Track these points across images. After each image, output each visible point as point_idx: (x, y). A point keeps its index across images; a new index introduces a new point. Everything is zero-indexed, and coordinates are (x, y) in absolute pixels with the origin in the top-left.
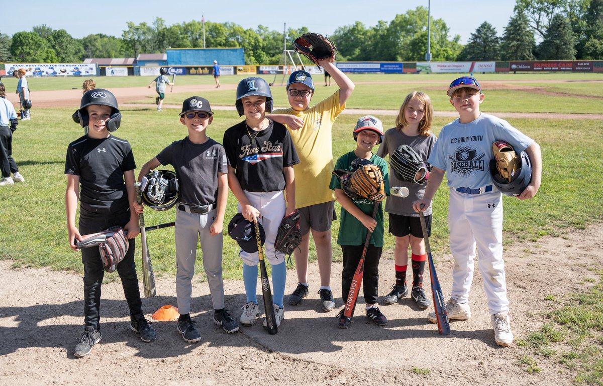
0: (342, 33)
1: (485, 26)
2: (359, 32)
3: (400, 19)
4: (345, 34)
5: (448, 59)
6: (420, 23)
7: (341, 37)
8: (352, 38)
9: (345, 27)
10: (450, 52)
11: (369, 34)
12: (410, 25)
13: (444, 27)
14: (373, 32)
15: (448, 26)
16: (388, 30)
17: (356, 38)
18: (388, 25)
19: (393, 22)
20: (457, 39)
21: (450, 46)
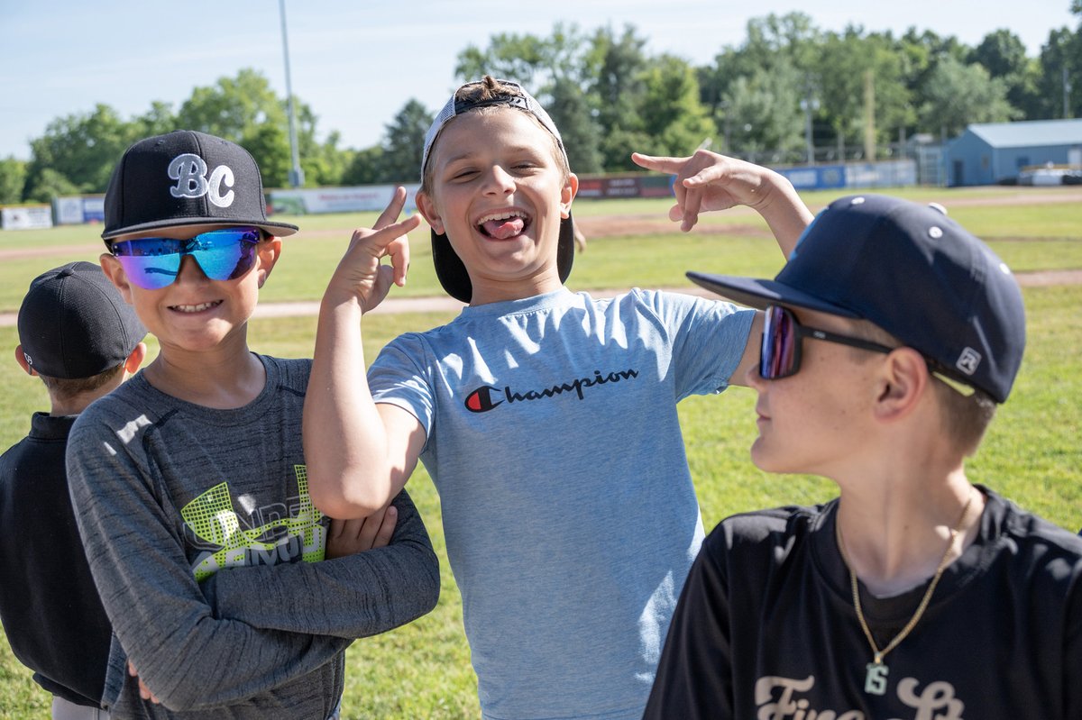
0: (64, 130)
1: (412, 108)
2: (106, 127)
3: (202, 97)
4: (73, 134)
5: (322, 182)
6: (251, 105)
7: (60, 141)
8: (91, 143)
9: (71, 118)
10: (325, 168)
11: (131, 132)
12: (228, 109)
13: (307, 115)
14: (142, 128)
15: (314, 111)
16: (176, 123)
17: (101, 142)
18: (175, 111)
19: (187, 105)
20: (334, 138)
21: (323, 153)
